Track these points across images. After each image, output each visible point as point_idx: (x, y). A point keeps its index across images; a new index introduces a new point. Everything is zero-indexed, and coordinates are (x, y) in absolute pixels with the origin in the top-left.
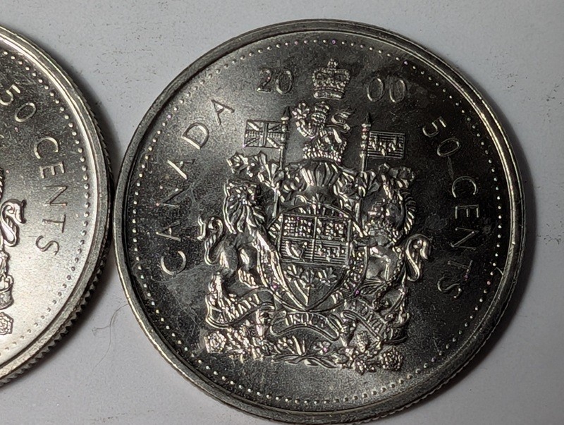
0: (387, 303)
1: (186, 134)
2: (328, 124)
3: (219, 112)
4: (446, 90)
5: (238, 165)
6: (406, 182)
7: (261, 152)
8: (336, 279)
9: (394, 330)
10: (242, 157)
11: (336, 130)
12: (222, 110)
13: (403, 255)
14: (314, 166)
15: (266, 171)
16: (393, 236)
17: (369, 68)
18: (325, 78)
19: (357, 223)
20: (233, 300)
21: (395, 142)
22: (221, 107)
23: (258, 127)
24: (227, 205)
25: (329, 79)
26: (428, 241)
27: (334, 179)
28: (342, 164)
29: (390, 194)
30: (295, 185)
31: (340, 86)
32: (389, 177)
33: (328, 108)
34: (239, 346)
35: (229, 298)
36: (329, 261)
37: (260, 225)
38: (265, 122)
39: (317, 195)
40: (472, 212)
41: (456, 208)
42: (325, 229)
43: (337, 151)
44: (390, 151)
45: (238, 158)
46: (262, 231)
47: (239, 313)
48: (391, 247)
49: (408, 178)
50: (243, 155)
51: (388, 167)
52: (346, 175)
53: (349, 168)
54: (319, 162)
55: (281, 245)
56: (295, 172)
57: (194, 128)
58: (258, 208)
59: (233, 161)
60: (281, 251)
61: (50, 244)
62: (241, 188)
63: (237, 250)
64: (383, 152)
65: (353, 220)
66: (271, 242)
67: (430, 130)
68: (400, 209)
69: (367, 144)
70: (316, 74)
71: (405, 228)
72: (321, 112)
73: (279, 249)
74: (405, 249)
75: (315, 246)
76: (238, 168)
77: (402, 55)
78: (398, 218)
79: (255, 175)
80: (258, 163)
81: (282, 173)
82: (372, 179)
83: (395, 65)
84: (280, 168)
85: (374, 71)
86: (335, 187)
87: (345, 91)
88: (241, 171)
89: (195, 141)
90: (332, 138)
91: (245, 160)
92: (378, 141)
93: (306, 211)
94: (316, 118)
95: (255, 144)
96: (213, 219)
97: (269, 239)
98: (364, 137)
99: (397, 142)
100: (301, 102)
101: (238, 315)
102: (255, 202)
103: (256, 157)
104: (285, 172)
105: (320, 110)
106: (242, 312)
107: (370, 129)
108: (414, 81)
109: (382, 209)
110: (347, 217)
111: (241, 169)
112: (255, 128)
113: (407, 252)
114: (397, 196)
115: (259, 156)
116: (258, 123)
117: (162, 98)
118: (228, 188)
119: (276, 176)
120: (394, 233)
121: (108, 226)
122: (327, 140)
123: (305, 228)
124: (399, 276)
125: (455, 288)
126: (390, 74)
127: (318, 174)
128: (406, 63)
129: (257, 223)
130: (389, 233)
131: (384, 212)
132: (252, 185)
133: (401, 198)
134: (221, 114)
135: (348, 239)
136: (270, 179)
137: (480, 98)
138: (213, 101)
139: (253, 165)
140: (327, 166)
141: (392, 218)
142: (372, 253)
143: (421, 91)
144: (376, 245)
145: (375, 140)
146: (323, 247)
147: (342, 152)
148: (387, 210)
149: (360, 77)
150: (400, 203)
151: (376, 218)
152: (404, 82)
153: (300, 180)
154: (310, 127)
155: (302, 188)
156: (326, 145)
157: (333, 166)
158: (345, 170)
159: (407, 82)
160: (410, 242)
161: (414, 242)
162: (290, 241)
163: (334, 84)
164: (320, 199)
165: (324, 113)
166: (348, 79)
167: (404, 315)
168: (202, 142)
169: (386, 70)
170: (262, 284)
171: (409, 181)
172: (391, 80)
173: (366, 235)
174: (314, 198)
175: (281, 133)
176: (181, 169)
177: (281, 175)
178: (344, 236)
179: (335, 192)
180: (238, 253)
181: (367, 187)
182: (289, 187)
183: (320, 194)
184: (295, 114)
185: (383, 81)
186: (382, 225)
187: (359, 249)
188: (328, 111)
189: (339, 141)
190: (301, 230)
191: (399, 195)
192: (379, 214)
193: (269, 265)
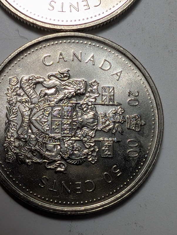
0: (35, 154)
1: (105, 60)
2: (114, 122)
3: (117, 74)
4: (134, 175)
5: (93, 84)
6: (90, 159)
7: (100, 94)
8: (44, 131)
9: (23, 158)
10: (97, 85)
11: (112, 127)
12: (118, 75)
13: (57, 160)
14: (95, 118)
15: (91, 97)
16: (65, 155)
17: (142, 139)
18: (136, 120)
19: (70, 138)
20: (32, 87)
21: (109, 153)
22: (119, 75)
23: (111, 92)
24: (75, 81)
25: (136, 122)
26: (64, 171)
27: (90, 127)
28: (97, 130)
29: (84, 152)
30: (86, 110)
31: (133, 127)
32: (92, 151)
33: (122, 122)
34: (12, 91)
35: (33, 85)
36: (52, 127)
37: (66, 96)
38: (114, 94)
39: (81, 120)
40: (79, 190)
41: (80, 183)
42: (67, 125)
43: (103, 128)
44: (104, 151)
45: (96, 84)
46: (64, 97)
47: (27, 90)
48: (60, 154)
49: (92, 160)
50: (98, 86)
51: (97, 151)
52: (92, 133)
53: (95, 134)
54: (97, 120)
55: (58, 106)
56: (92, 109)
57: (109, 64)
58: (74, 94)
59: (95, 82)
60: (55, 106)
61: (52, 6)
62: (83, 86)
63: (55, 87)
64: (103, 148)
65: (72, 137)
66: (59, 101)
67: (115, 169)
68: (78, 157)
69: (107, 141)
70: (137, 116)
71: (69, 160)
72: (120, 119)
73: (56, 105)
74: (60, 161)
75: (59, 121)
76: (92, 84)
77: (149, 154)
78: (73, 157)
79: (89, 92)
80: (95, 93)
81: (91, 104)
82: (91, 144)
83: (145, 151)
84: (93, 103)
85: (141, 142)
86: (86, 128)
87: (131, 129)
88: (90, 86)
89: (103, 65)
90: (109, 125)
91: (95, 87)
92: (109, 146)
93: (74, 115)
94: (117, 117)
95: (103, 91)
96: (68, 75)
97: (61, 100)
98: (110, 139)
99: (109, 154)
100: (123, 110)
101: (26, 89)
102: (77, 93)
103: (97, 92)
104: (91, 105)
105: (121, 119)
106: (27, 91)
107: (114, 142)
108: (138, 160)
109: (77, 149)
110: (73, 134)
111: (91, 86)
112: (110, 90)
113: (59, 162)
114: (84, 155)
115: (98, 93)
116: (113, 91)
117: (121, 48)
118: (82, 81)
119: (89, 101)
120: (66, 155)
121: (62, 30)
122: (108, 123)
123: (66, 116)
124: (48, 159)
125: (44, 184)
126: (140, 149)
127: (92, 120)
128: (146, 156)
129: (67, 95)
130: (66, 153)
131: (76, 151)
132: (84, 91)
133: (83, 157)
134: (116, 75)
135: (63, 135)
136: (88, 99)
137: (132, 191)
138: (122, 71)
139: (94, 91)
140: (95, 123)
141: (73, 154)
142: (57, 146)
143: (133, 164)
144: (61, 148)
145: (109, 144)
146: (59, 124)
147: (102, 130)
148: (77, 152)
149: (138, 135)
150: (81, 157)
151: (73, 147)
152: (137, 156)
153: (88, 112)
154: (113, 115)
155: (85, 113)
156: (105, 123)
157: (96, 126)
158: (94, 132)
159: (137, 157)
160: (63, 163)
161: (64, 165)
162: (60, 110)
163: (133, 124)
164: (80, 121)
165: (120, 120)
166: (137, 130)
167: (30, 162)
168: (103, 68)
169: (142, 147)
170: (40, 99)
171: (91, 161)
172: (138, 150)
173: (65, 143)
174: (80, 119)
175: (109, 102)
176: (89, 60)
177: (90, 104)
178: (64, 133)
179: (84, 128)
180: (53, 87)
181: (87, 142)
182: (85, 107)
183: (83, 121)
184: (118, 108)
185: (137, 146)
186: (70, 150)
187: (58, 140)
188: (121, 123)
189: (107, 128)
190: (65, 114)
191: (85, 156)
192: (75, 148)
193: (49, 101)
